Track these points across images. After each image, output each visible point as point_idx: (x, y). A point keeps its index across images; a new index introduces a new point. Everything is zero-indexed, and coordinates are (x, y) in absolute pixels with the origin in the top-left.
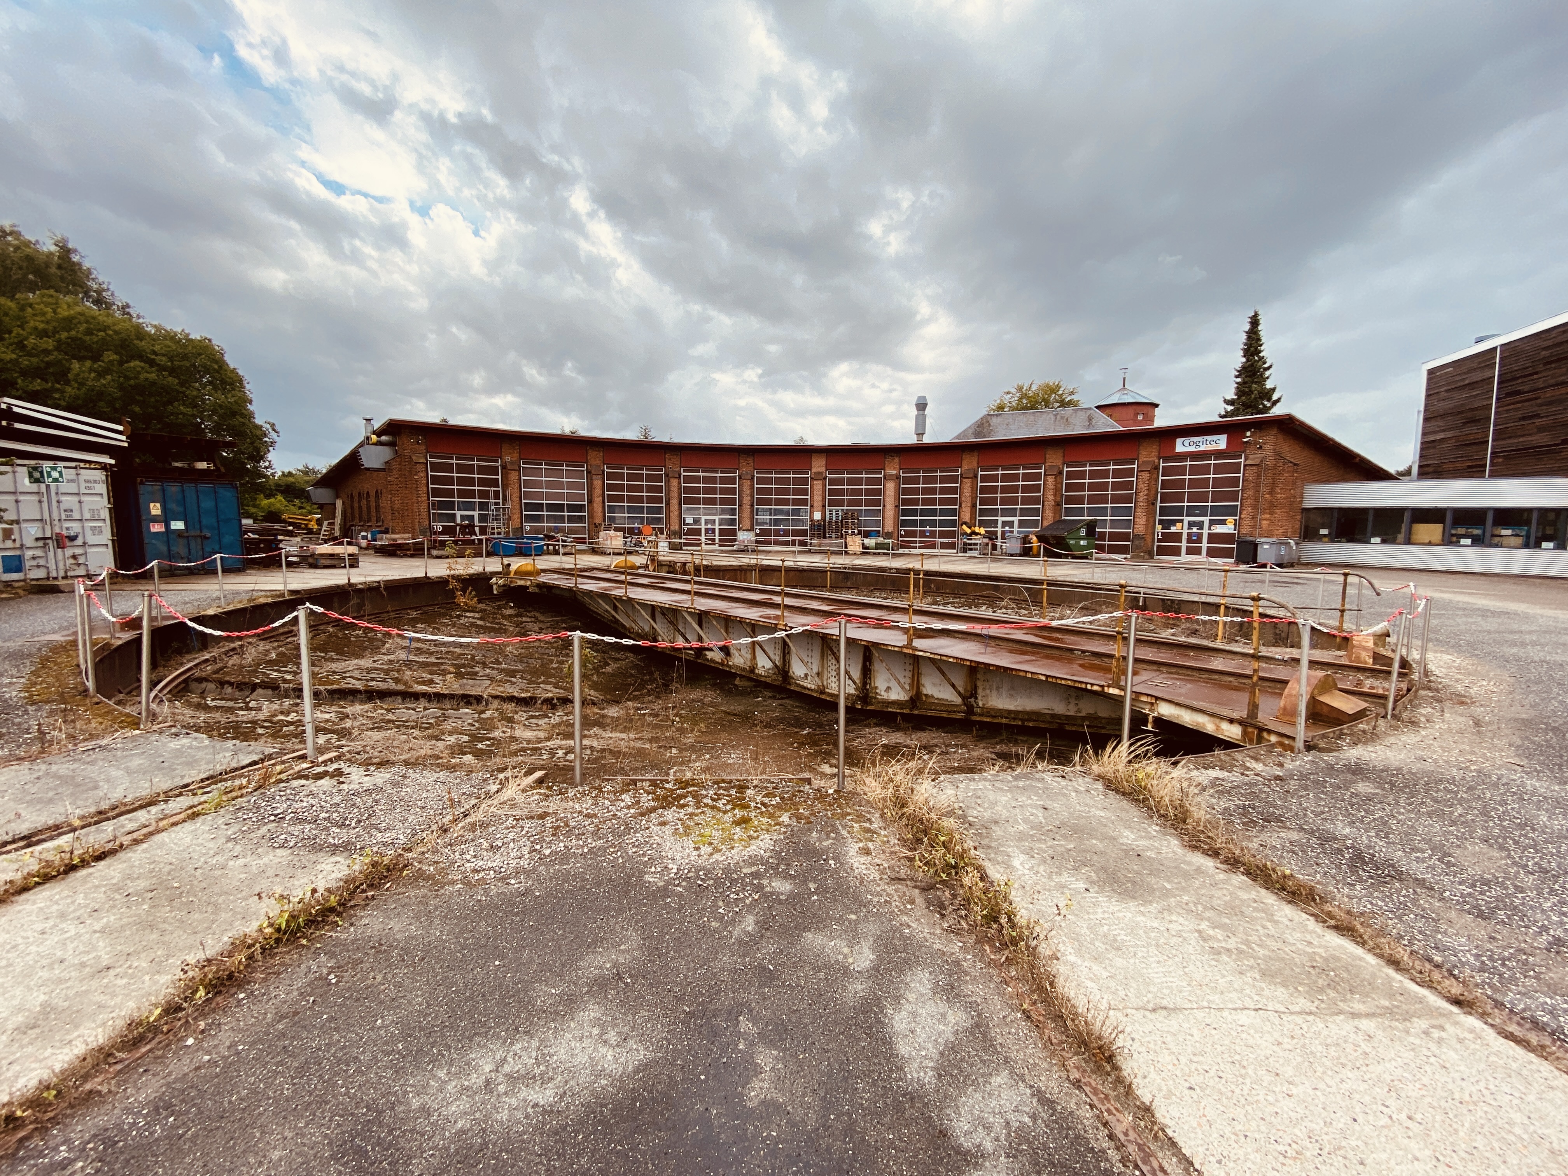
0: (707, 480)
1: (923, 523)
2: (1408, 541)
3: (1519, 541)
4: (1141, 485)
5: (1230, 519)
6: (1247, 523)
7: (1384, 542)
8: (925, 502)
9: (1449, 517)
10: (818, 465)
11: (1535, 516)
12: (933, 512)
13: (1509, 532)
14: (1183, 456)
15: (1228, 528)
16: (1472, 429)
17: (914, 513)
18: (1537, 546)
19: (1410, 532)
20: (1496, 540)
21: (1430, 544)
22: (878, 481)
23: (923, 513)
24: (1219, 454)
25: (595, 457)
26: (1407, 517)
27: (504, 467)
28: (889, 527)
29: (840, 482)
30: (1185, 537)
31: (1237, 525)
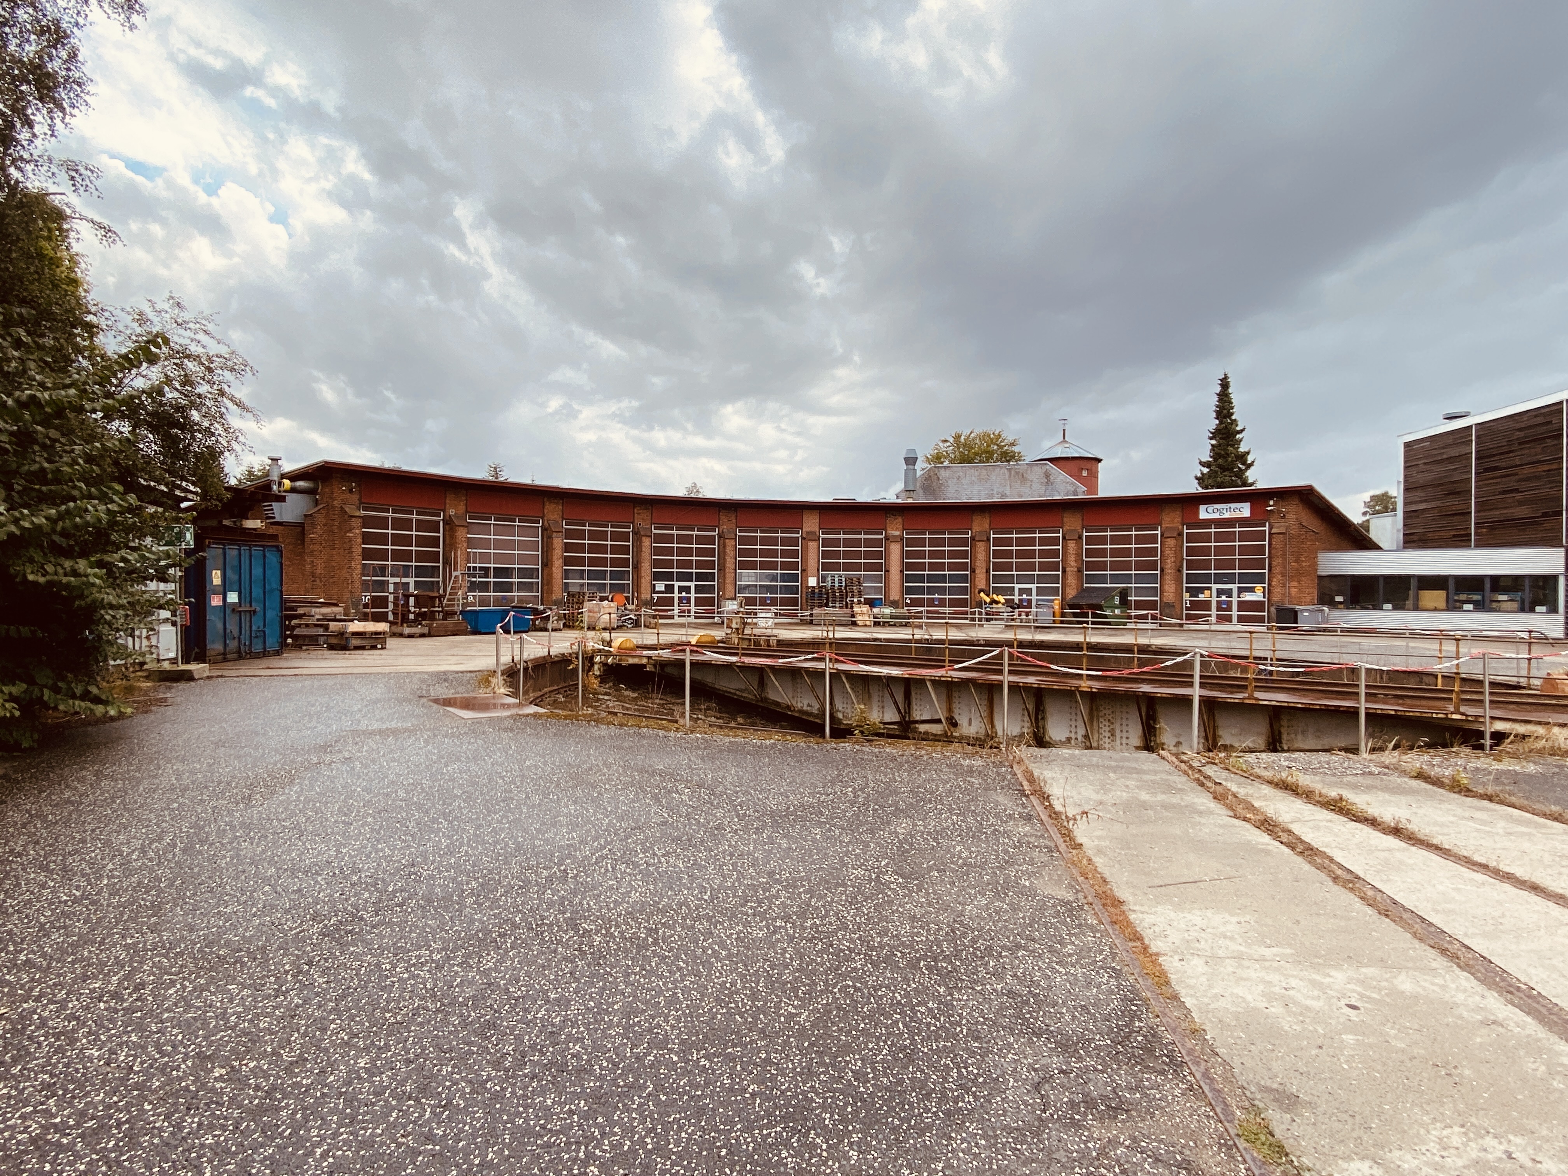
0: (681, 539)
1: (931, 591)
2: (1416, 608)
3: (1515, 605)
4: (1167, 552)
5: (1259, 587)
6: (1277, 591)
7: (1396, 608)
8: (932, 566)
9: (1451, 584)
10: (811, 523)
11: (1527, 583)
12: (943, 579)
13: (1504, 598)
14: (1208, 523)
15: (1257, 596)
16: (1453, 503)
17: (921, 579)
18: (1532, 610)
19: (1417, 598)
20: (1494, 605)
21: (1435, 609)
22: (878, 543)
23: (931, 579)
24: (1243, 522)
25: (553, 512)
26: (1414, 584)
27: (448, 522)
28: (895, 595)
29: (836, 543)
30: (1214, 605)
31: (1269, 592)
